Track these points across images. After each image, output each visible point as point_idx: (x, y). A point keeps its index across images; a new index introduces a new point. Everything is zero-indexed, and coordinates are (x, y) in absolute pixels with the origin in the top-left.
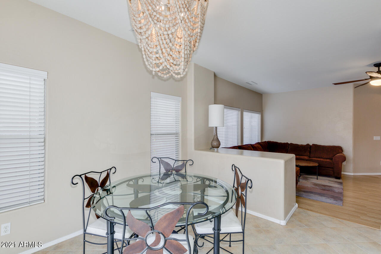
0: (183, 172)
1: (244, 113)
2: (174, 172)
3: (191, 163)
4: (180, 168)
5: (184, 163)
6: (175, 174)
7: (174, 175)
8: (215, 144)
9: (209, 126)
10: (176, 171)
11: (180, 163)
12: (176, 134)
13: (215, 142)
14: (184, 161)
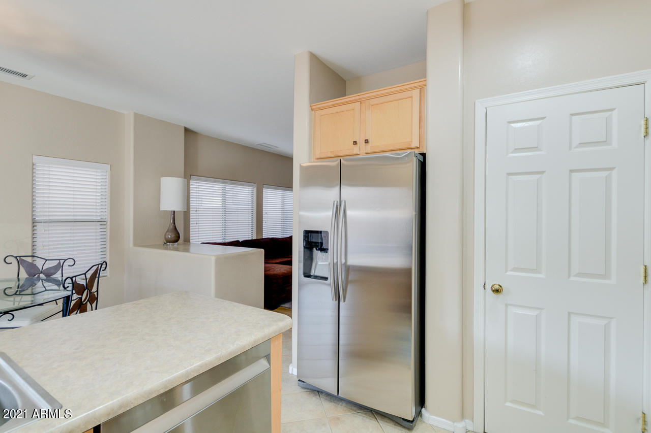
0: (58, 276)
1: (264, 191)
2: (42, 276)
3: (71, 262)
4: (52, 271)
5: (60, 263)
6: (44, 280)
7: (42, 282)
8: (170, 236)
9: (161, 209)
10: (46, 276)
11: (55, 263)
12: (102, 222)
13: (170, 234)
14: (59, 260)
